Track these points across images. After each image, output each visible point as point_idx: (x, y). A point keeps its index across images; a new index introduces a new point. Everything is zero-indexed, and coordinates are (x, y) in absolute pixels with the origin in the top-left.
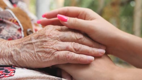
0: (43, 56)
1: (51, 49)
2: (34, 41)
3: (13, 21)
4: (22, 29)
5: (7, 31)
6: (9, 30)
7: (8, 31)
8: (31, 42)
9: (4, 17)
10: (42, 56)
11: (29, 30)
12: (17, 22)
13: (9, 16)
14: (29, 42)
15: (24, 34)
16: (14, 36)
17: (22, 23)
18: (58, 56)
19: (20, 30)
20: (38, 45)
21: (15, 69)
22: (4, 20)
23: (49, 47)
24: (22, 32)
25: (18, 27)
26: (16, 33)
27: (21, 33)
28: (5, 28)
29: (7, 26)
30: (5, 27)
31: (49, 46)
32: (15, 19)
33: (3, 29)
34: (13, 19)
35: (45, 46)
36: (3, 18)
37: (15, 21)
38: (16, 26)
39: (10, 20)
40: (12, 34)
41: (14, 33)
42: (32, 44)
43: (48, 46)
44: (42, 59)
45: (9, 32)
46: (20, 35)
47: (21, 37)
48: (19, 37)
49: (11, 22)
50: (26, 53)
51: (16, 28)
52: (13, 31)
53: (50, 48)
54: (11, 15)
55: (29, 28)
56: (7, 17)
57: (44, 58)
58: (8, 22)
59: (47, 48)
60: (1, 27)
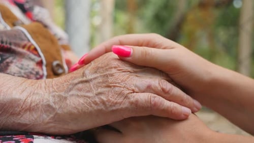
0: (109, 99)
1: (122, 89)
2: (89, 77)
3: (29, 49)
4: (44, 62)
5: (17, 66)
6: (22, 65)
7: (20, 66)
8: (85, 79)
9: (13, 41)
10: (107, 101)
11: (55, 63)
12: (35, 49)
13: (22, 40)
14: (81, 79)
15: (47, 71)
16: (29, 74)
17: (44, 52)
18: (137, 101)
19: (40, 63)
20: (99, 83)
21: (33, 138)
22: (13, 47)
23: (117, 85)
24: (44, 68)
25: (38, 59)
26: (33, 69)
27: (42, 69)
28: (15, 61)
29: (18, 58)
30: (14, 59)
31: (119, 83)
32: (32, 45)
33: (12, 62)
34: (28, 45)
35: (111, 83)
36: (10, 44)
37: (32, 47)
38: (33, 56)
39: (24, 47)
40: (27, 71)
41: (30, 70)
42: (86, 81)
43: (116, 83)
44: (108, 106)
45: (21, 68)
46: (41, 73)
47: (41, 77)
48: (38, 76)
49: (25, 51)
50: (77, 98)
51: (33, 60)
52: (28, 66)
53: (120, 87)
55: (55, 59)
56: (18, 41)
57: (110, 104)
58: (20, 50)
59: (114, 86)
60: (8, 60)
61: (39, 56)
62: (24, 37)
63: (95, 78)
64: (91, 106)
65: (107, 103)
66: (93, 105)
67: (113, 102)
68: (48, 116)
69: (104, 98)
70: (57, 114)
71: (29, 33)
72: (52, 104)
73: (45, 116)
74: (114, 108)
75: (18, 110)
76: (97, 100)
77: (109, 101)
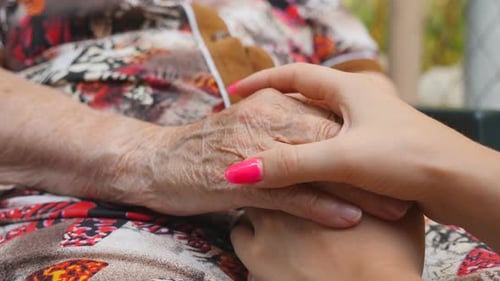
2: (207, 129)
3: (205, 84)
4: (228, 105)
5: (176, 113)
6: (186, 111)
7: (181, 112)
9: (182, 72)
12: (216, 84)
13: (198, 69)
19: (219, 108)
20: (213, 142)
22: (178, 83)
25: (216, 101)
28: (174, 104)
29: (181, 100)
30: (174, 101)
32: (212, 77)
33: (169, 106)
34: (204, 75)
37: (212, 81)
38: (207, 97)
45: (183, 117)
49: (193, 88)
51: (207, 102)
54: (205, 63)
59: (228, 152)
60: (164, 104)
61: (219, 95)
62: (202, 65)
63: (211, 134)
64: (192, 178)
65: (210, 177)
66: (194, 175)
67: (218, 178)
68: (146, 182)
69: (209, 168)
70: (155, 182)
71: (214, 57)
72: (152, 165)
73: (142, 182)
74: (219, 187)
75: (111, 169)
76: (201, 169)
77: (213, 174)
